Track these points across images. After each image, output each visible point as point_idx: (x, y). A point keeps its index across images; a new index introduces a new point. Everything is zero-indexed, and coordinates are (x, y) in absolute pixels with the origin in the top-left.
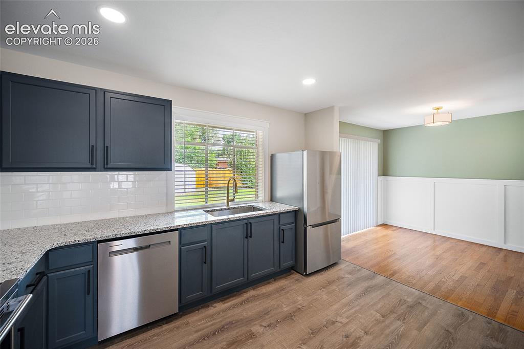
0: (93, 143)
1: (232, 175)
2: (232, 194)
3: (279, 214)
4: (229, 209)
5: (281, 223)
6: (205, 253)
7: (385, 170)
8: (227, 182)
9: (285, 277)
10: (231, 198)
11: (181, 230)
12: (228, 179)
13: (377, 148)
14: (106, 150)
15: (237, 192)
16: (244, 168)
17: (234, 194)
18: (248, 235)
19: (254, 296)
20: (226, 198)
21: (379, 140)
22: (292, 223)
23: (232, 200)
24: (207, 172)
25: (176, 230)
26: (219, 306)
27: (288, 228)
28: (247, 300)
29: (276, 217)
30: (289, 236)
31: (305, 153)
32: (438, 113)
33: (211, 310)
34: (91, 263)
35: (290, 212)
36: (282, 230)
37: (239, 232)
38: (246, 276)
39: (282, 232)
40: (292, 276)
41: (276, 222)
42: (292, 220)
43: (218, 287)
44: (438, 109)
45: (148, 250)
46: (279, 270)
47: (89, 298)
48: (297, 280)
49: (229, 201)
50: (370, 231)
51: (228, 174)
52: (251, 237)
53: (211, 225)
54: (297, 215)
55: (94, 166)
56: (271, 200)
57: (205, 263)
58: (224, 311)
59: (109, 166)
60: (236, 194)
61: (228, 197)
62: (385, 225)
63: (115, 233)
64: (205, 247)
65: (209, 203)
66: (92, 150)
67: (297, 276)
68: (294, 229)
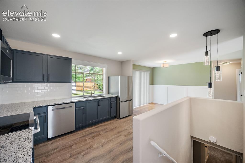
0: (44, 73)
1: (93, 84)
2: (93, 92)
3: (110, 98)
4: (92, 96)
5: (111, 101)
6: (84, 111)
7: (152, 82)
8: (91, 87)
9: (112, 120)
10: (93, 93)
11: (76, 103)
12: (92, 86)
13: (149, 74)
14: (48, 76)
15: (95, 90)
16: (99, 82)
17: (94, 91)
18: (99, 105)
19: (101, 126)
20: (91, 93)
21: (150, 72)
22: (115, 101)
23: (94, 94)
24: (84, 83)
25: (74, 102)
26: (89, 129)
27: (114, 103)
28: (99, 127)
29: (109, 99)
30: (114, 105)
31: (119, 76)
32: (165, 63)
33: (86, 130)
34: (45, 113)
35: (114, 97)
36: (112, 103)
37: (96, 104)
38: (98, 119)
39: (111, 104)
40: (115, 119)
41: (109, 100)
42: (115, 100)
43: (88, 122)
44: (165, 62)
45: (64, 109)
46: (110, 117)
47: (45, 124)
48: (117, 120)
49: (92, 94)
50: (146, 105)
51: (92, 84)
52: (100, 105)
53: (86, 101)
54: (117, 98)
55: (44, 81)
56: (108, 94)
57: (84, 114)
58: (90, 130)
59: (49, 81)
60: (95, 91)
61: (92, 92)
62: (152, 103)
63: (54, 103)
64: (84, 108)
65: (85, 95)
66: (44, 76)
67: (117, 119)
68: (116, 103)
